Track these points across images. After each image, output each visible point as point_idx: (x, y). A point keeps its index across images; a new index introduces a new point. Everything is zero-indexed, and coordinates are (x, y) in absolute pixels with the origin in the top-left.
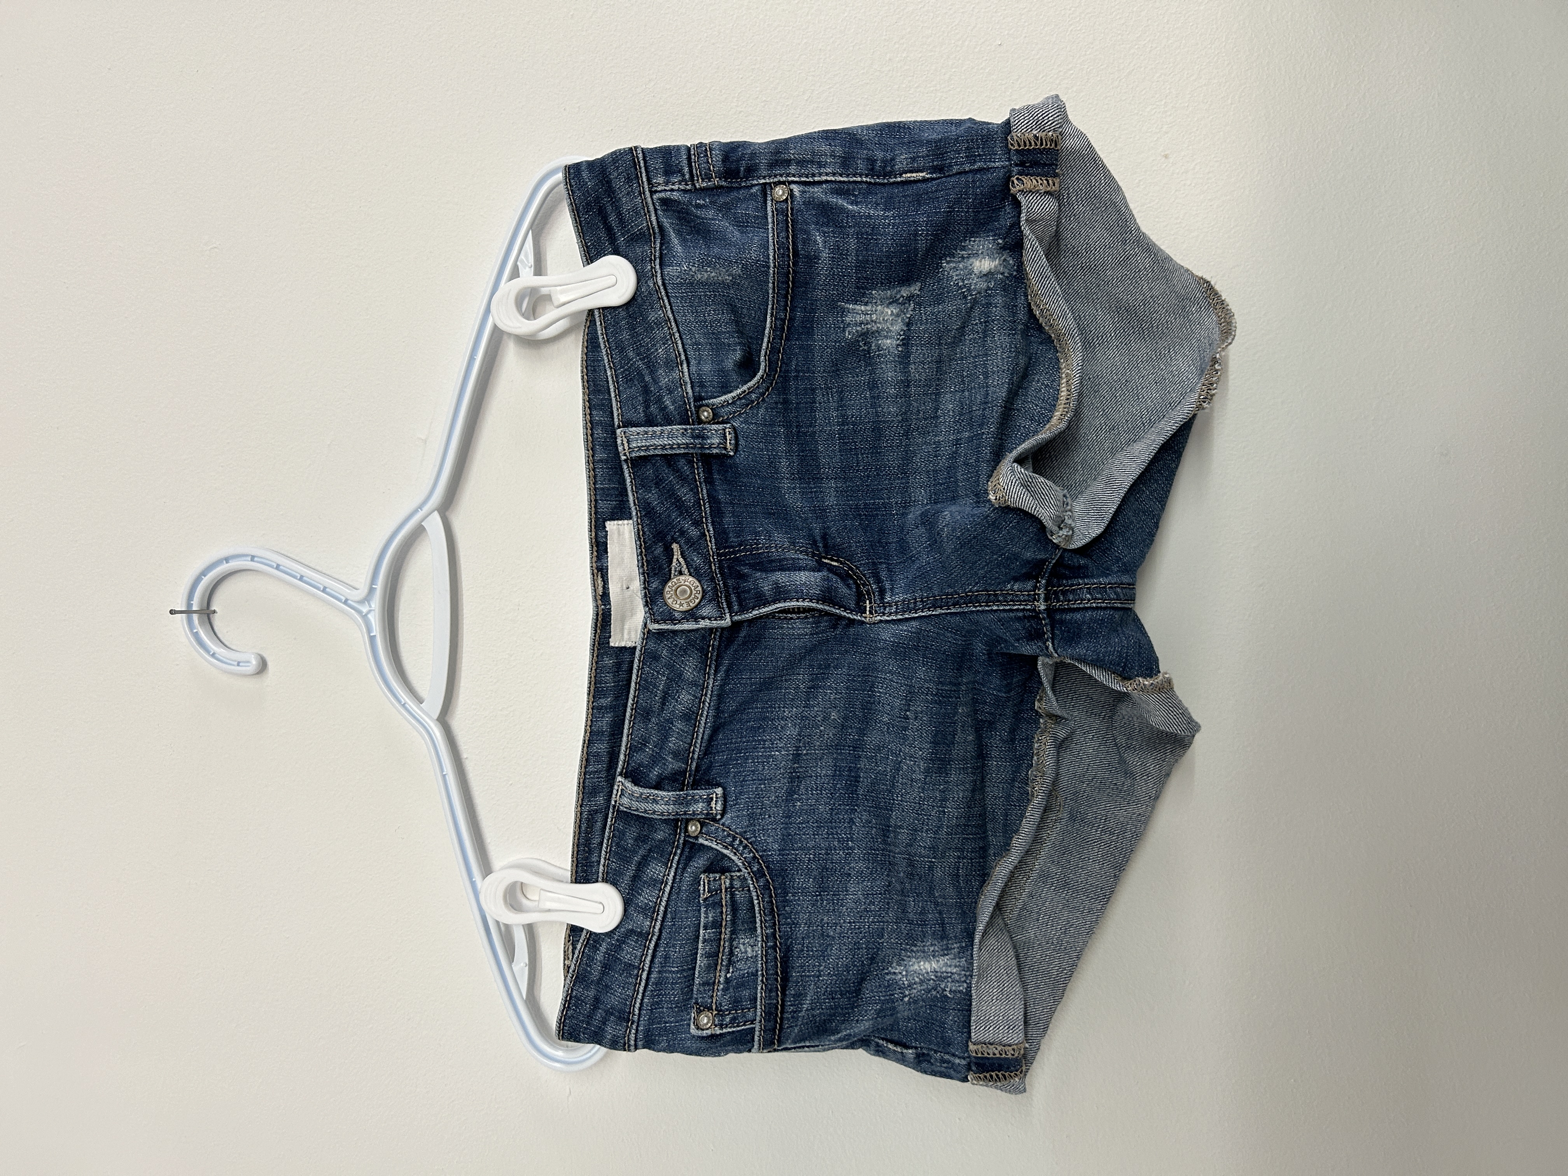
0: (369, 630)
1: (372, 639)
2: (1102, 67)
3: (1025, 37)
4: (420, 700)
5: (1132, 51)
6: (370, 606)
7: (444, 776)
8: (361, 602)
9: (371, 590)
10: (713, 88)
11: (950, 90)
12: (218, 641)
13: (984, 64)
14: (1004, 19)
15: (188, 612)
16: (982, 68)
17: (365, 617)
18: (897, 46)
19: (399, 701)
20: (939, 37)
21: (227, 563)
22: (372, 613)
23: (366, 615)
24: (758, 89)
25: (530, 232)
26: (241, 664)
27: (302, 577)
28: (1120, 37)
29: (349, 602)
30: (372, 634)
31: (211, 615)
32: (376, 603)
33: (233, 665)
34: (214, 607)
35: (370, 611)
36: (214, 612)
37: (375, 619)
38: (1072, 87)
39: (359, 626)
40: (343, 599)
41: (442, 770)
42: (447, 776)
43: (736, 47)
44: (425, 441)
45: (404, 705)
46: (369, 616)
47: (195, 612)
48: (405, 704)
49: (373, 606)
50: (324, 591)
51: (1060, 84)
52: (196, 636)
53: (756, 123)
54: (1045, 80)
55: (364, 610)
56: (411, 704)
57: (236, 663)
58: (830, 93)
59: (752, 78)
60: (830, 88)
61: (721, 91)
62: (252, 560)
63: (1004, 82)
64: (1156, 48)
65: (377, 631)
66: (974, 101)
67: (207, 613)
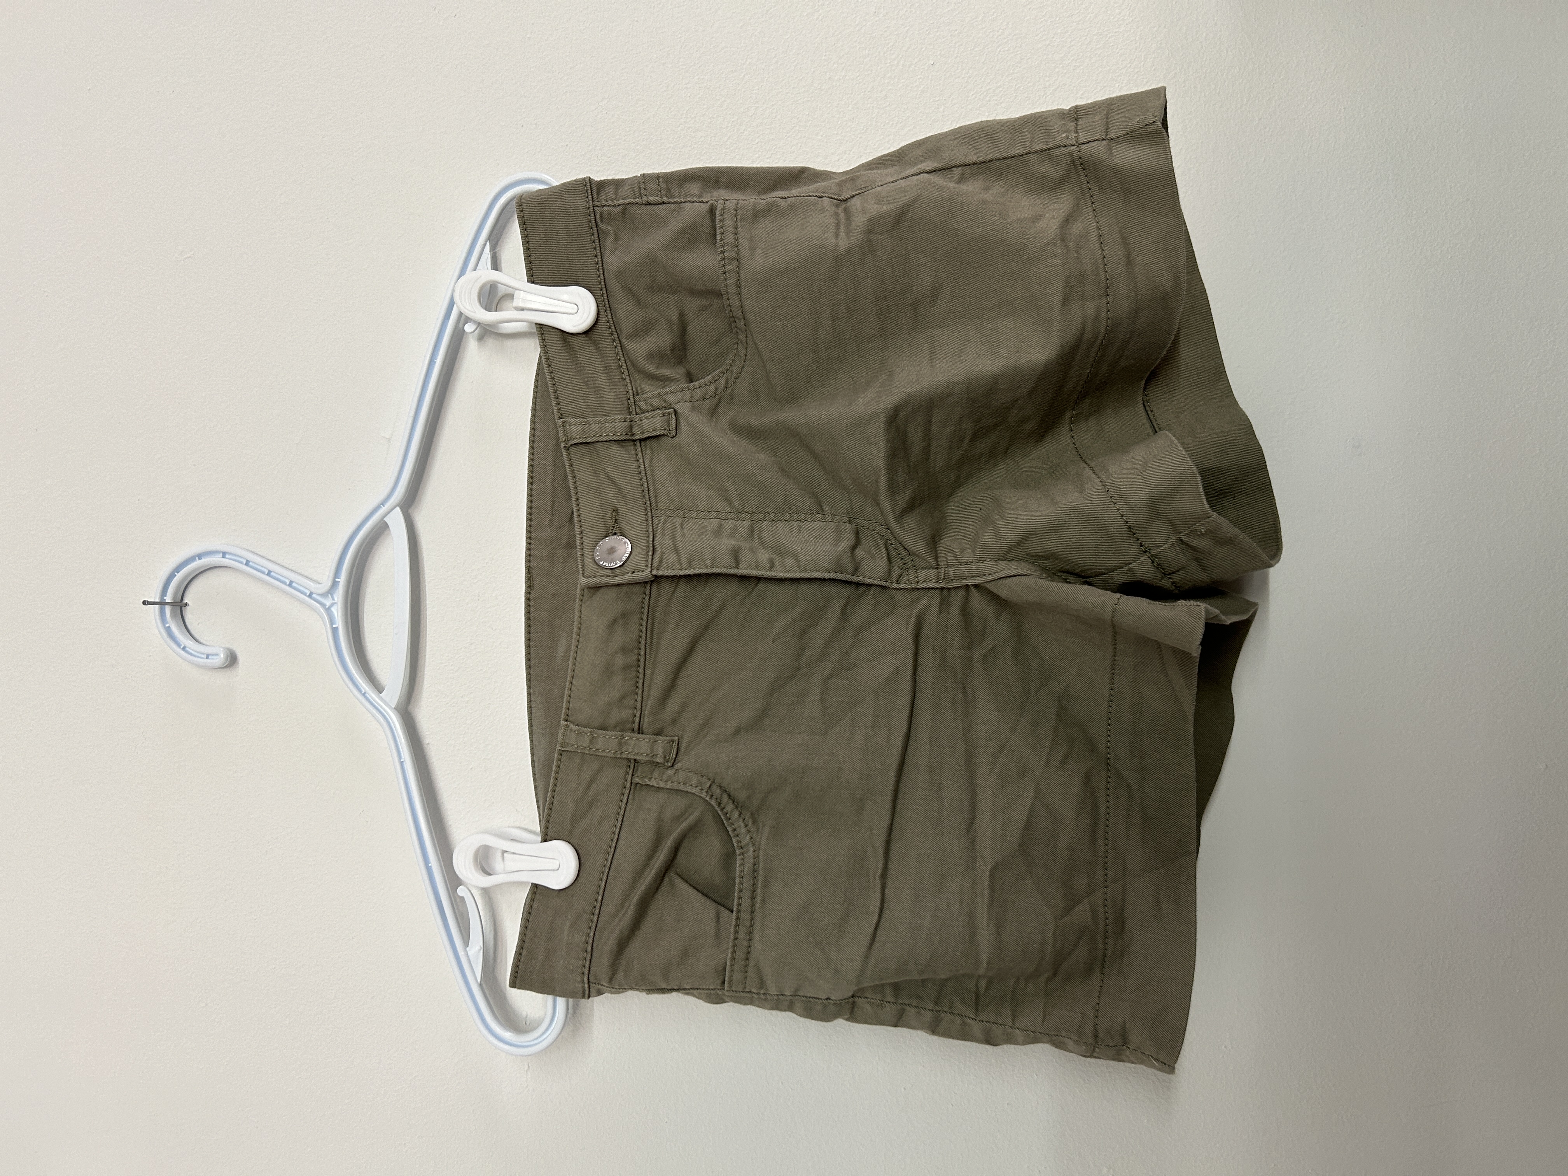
0: (332, 622)
1: (335, 631)
2: (1029, 85)
3: (956, 57)
4: (379, 689)
5: (1057, 70)
6: (333, 599)
7: (402, 763)
8: (324, 595)
9: (335, 584)
10: (663, 106)
11: (886, 107)
12: (188, 634)
13: (918, 82)
14: (936, 40)
15: (162, 603)
16: (916, 86)
17: (328, 610)
18: (836, 65)
19: (359, 690)
20: (876, 57)
21: (199, 559)
22: (335, 606)
23: (329, 608)
24: (705, 106)
25: (488, 243)
26: (210, 657)
27: (270, 572)
28: (1045, 57)
29: (314, 596)
30: (334, 626)
31: (183, 608)
32: (339, 595)
33: (203, 658)
34: (185, 601)
35: (333, 604)
36: (186, 604)
37: (338, 612)
38: (1001, 103)
39: (322, 618)
40: (308, 593)
41: (400, 757)
42: (404, 763)
43: (684, 67)
44: (389, 440)
45: (364, 695)
46: (333, 609)
47: (168, 604)
48: (365, 693)
49: (336, 599)
50: (290, 585)
51: (989, 101)
52: (168, 630)
53: (703, 138)
54: (975, 97)
55: (328, 603)
56: (372, 694)
57: (205, 656)
58: (773, 109)
59: (699, 96)
60: (773, 105)
61: (670, 108)
62: (224, 557)
63: (937, 99)
64: (1080, 66)
65: (339, 624)
66: (909, 117)
67: (180, 606)
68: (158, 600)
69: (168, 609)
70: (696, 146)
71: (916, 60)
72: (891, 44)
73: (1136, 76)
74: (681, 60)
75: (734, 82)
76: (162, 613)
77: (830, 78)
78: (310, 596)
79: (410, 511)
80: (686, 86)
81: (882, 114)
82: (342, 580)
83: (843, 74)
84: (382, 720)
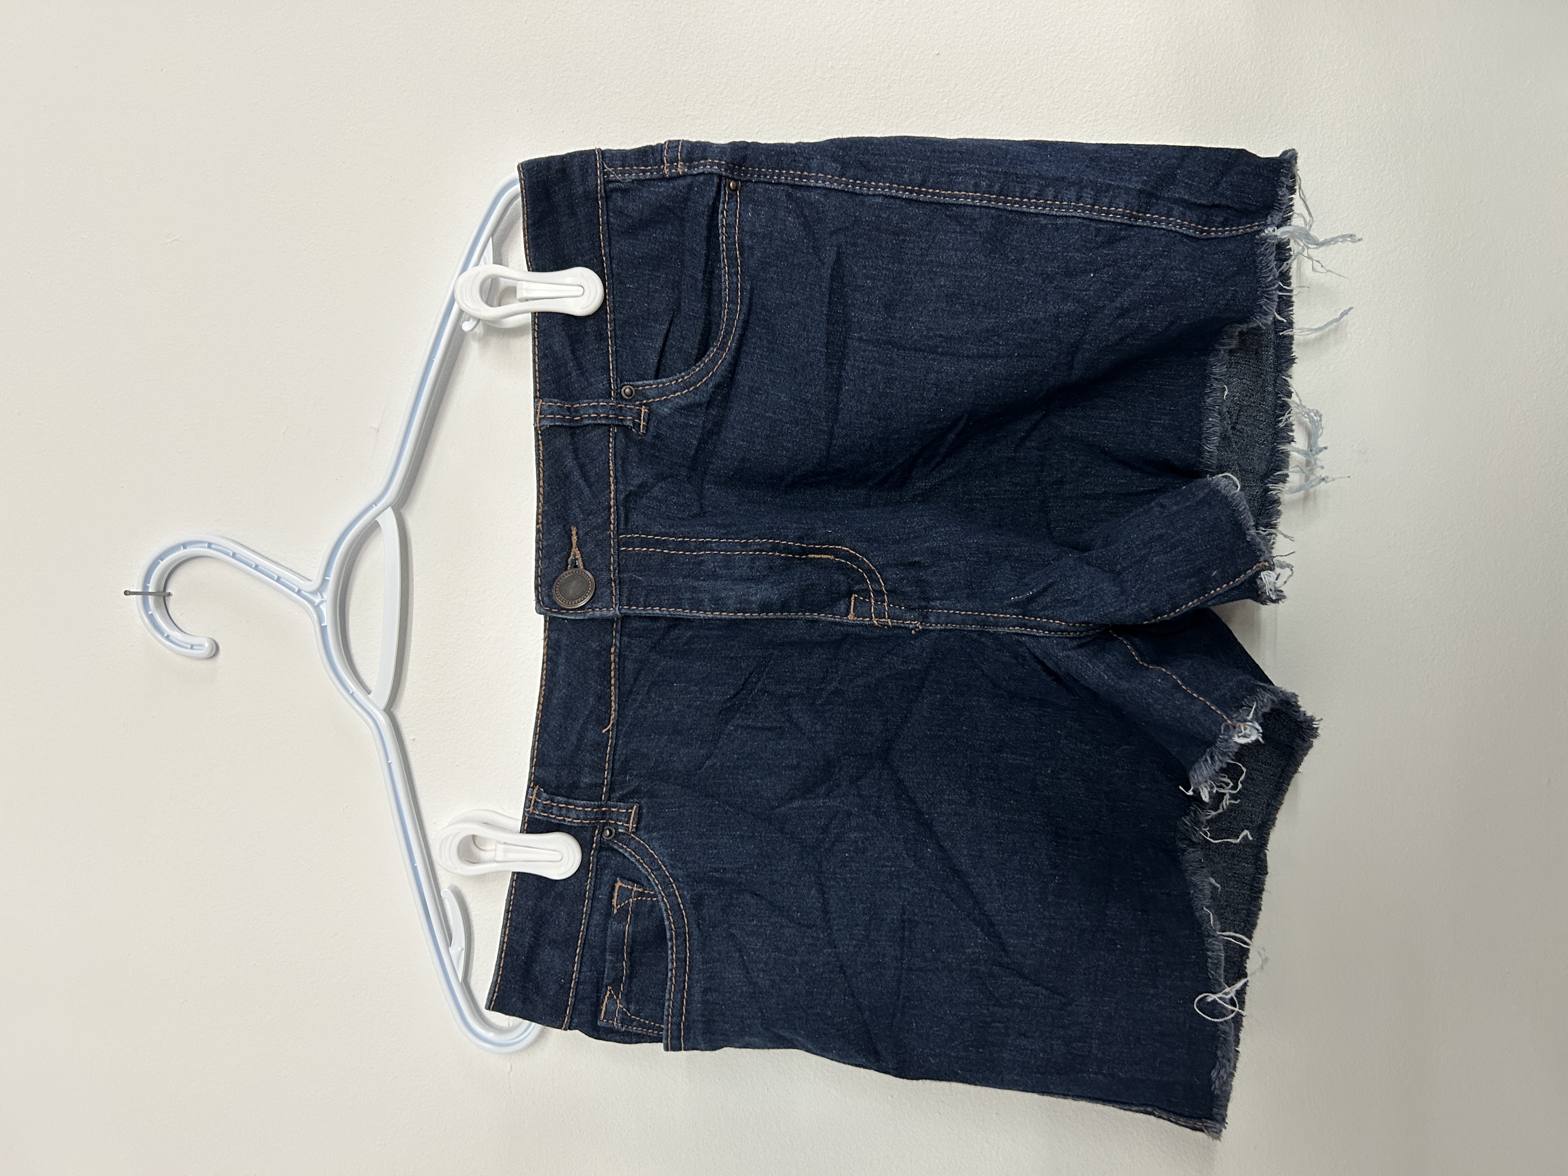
68: (139, 590)
69: (151, 599)
72: (896, 33)
73: (1145, 70)
74: (681, 46)
76: (145, 604)
77: (832, 67)
78: (299, 592)
80: (685, 73)
81: (885, 105)
82: (332, 579)
83: (846, 63)
84: (370, 720)
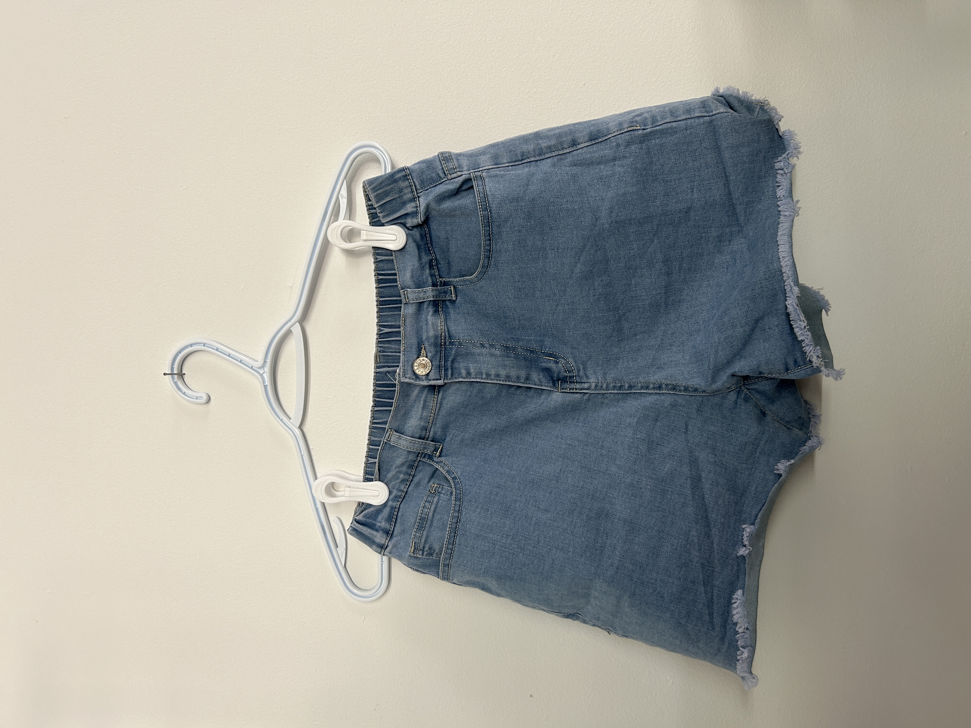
70: (455, 129)
71: (575, 82)
75: (476, 94)
79: (304, 324)
